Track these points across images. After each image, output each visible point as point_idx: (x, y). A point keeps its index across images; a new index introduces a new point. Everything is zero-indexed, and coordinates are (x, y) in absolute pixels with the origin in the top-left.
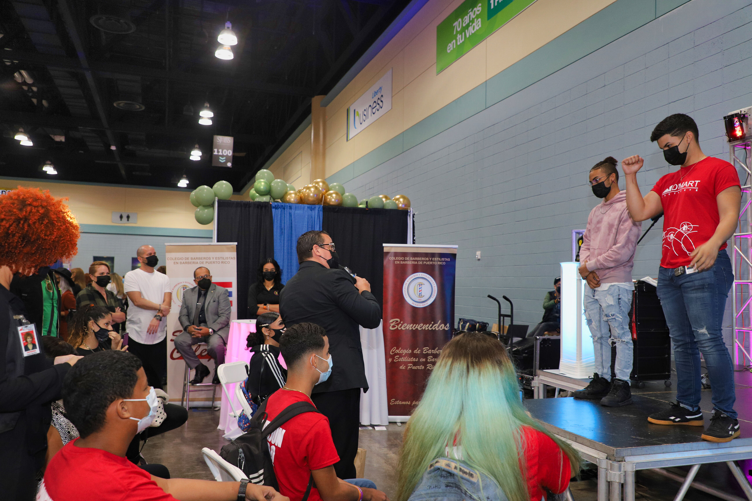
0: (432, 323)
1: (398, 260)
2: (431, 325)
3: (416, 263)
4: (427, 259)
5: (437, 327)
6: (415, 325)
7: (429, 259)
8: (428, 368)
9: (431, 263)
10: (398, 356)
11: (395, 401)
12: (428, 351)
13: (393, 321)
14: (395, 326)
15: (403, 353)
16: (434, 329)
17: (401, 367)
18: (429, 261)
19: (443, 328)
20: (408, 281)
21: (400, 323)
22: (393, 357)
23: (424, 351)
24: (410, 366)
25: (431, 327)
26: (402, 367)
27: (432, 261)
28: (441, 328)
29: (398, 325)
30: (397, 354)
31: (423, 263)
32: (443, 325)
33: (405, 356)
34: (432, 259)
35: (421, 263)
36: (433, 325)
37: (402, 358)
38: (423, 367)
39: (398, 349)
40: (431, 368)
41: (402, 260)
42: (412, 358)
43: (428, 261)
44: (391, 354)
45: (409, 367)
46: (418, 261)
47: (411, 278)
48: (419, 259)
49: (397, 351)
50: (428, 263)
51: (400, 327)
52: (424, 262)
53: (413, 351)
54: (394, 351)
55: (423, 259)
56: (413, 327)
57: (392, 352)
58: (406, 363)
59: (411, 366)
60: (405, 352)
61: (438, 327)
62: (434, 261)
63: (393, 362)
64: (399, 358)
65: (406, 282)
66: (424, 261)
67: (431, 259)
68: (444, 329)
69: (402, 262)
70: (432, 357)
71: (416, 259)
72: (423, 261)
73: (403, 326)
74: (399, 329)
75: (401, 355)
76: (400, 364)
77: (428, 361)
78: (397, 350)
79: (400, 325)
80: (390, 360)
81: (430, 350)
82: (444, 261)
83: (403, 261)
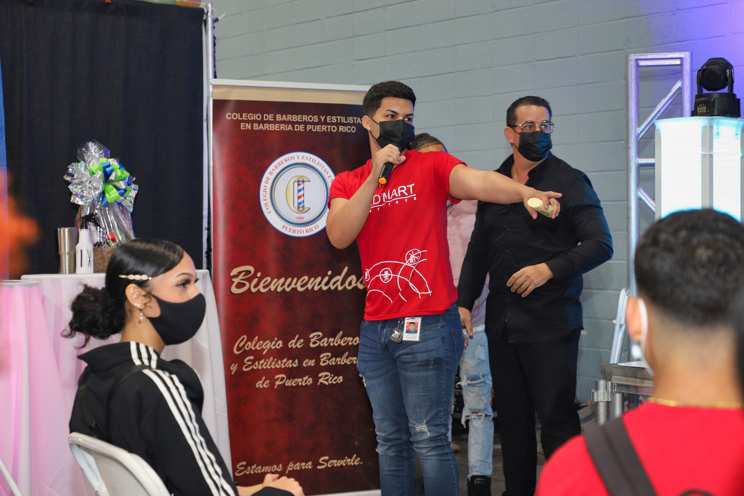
0: (330, 273)
1: (248, 121)
2: (326, 279)
3: (290, 128)
4: (315, 119)
5: (339, 283)
6: (289, 280)
7: (320, 119)
8: (321, 380)
9: (324, 128)
10: (252, 358)
11: (246, 467)
12: (320, 340)
13: (240, 273)
14: (245, 285)
15: (263, 350)
16: (333, 288)
17: (259, 384)
18: (320, 123)
19: (353, 284)
20: (271, 173)
21: (254, 276)
22: (239, 360)
23: (312, 340)
24: (280, 380)
25: (327, 284)
26: (262, 384)
27: (325, 123)
28: (350, 284)
29: (250, 280)
30: (250, 352)
31: (306, 128)
32: (353, 278)
33: (267, 357)
34: (325, 119)
35: (301, 128)
36: (331, 278)
37: (261, 362)
38: (311, 379)
39: (250, 339)
40: (327, 380)
41: (256, 121)
42: (284, 361)
43: (317, 124)
44: (236, 352)
45: (278, 383)
46: (293, 124)
47: (279, 164)
48: (295, 118)
49: (250, 346)
50: (318, 128)
51: (255, 286)
52: (309, 127)
53: (285, 343)
54: (241, 345)
55: (305, 118)
56: (286, 286)
57: (239, 349)
58: (270, 374)
59: (283, 379)
60: (268, 345)
61: (343, 283)
62: (332, 124)
63: (239, 371)
64: (253, 362)
65: (267, 174)
66: (309, 123)
67: (323, 118)
68: (356, 288)
69: (256, 127)
70: (329, 354)
71: (289, 117)
72: (306, 123)
73: (262, 284)
74: (254, 290)
75: (258, 355)
76: (257, 374)
77: (322, 364)
78: (249, 343)
79: (255, 281)
80: (234, 368)
81: (326, 339)
82: (353, 124)
83: (259, 122)
